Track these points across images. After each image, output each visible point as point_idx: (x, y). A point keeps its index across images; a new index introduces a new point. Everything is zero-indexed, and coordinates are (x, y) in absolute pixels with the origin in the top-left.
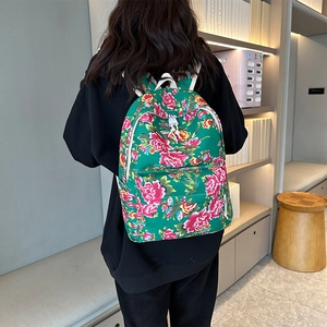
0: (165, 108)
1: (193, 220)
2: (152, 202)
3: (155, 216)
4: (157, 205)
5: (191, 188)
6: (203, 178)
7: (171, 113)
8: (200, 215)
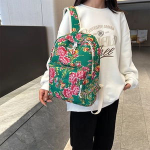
6: (70, 73)
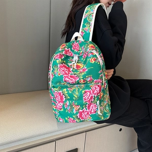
0: (73, 51)
1: (81, 114)
2: (59, 103)
3: (62, 110)
4: (62, 104)
5: (76, 97)
7: (76, 54)
8: (83, 111)
